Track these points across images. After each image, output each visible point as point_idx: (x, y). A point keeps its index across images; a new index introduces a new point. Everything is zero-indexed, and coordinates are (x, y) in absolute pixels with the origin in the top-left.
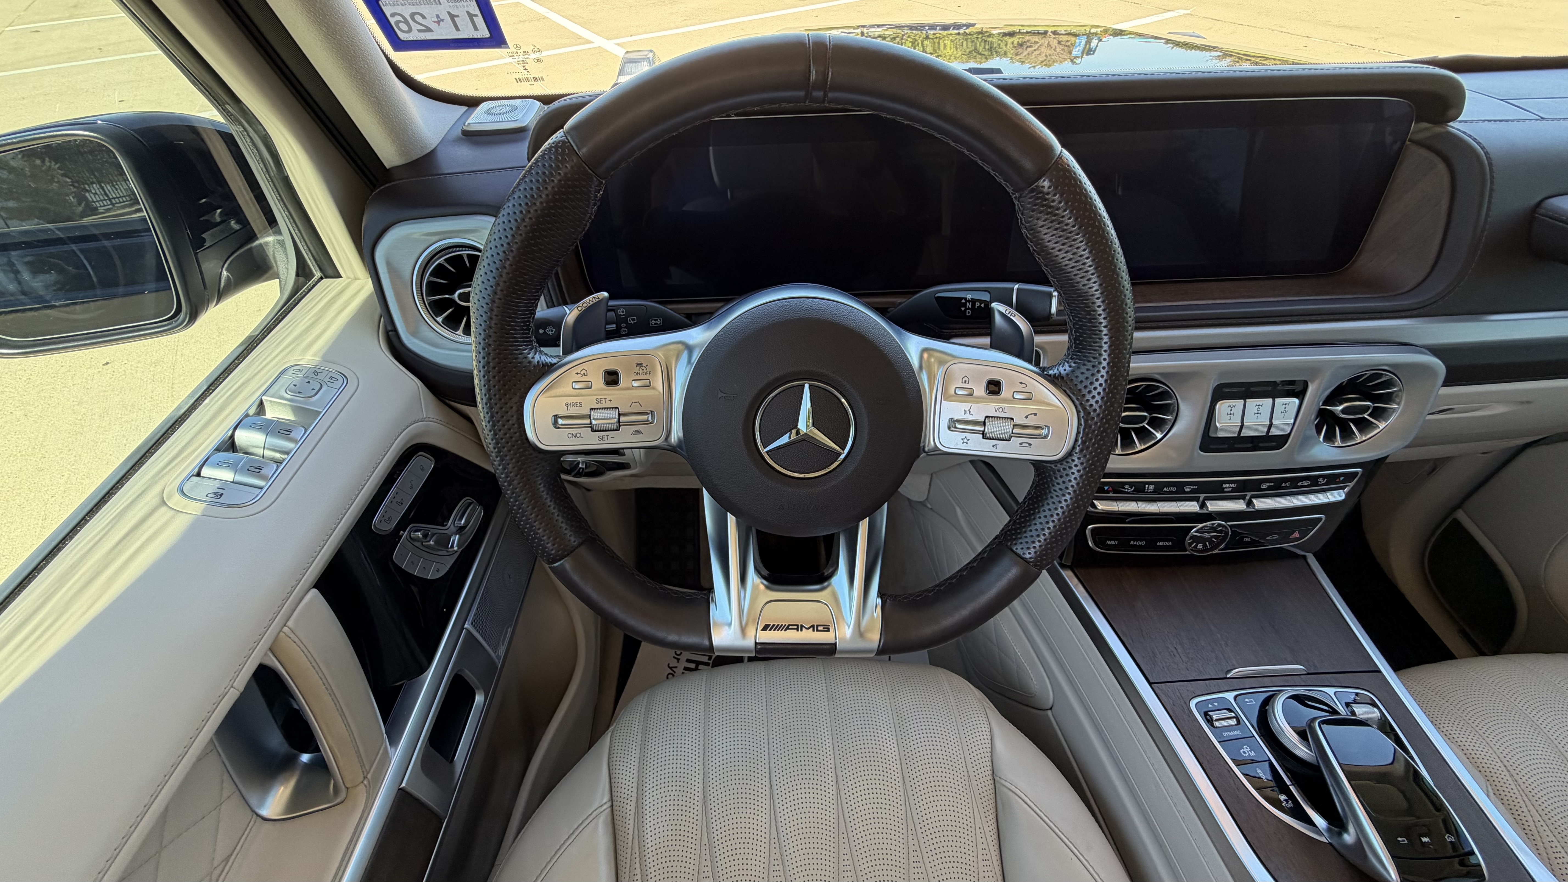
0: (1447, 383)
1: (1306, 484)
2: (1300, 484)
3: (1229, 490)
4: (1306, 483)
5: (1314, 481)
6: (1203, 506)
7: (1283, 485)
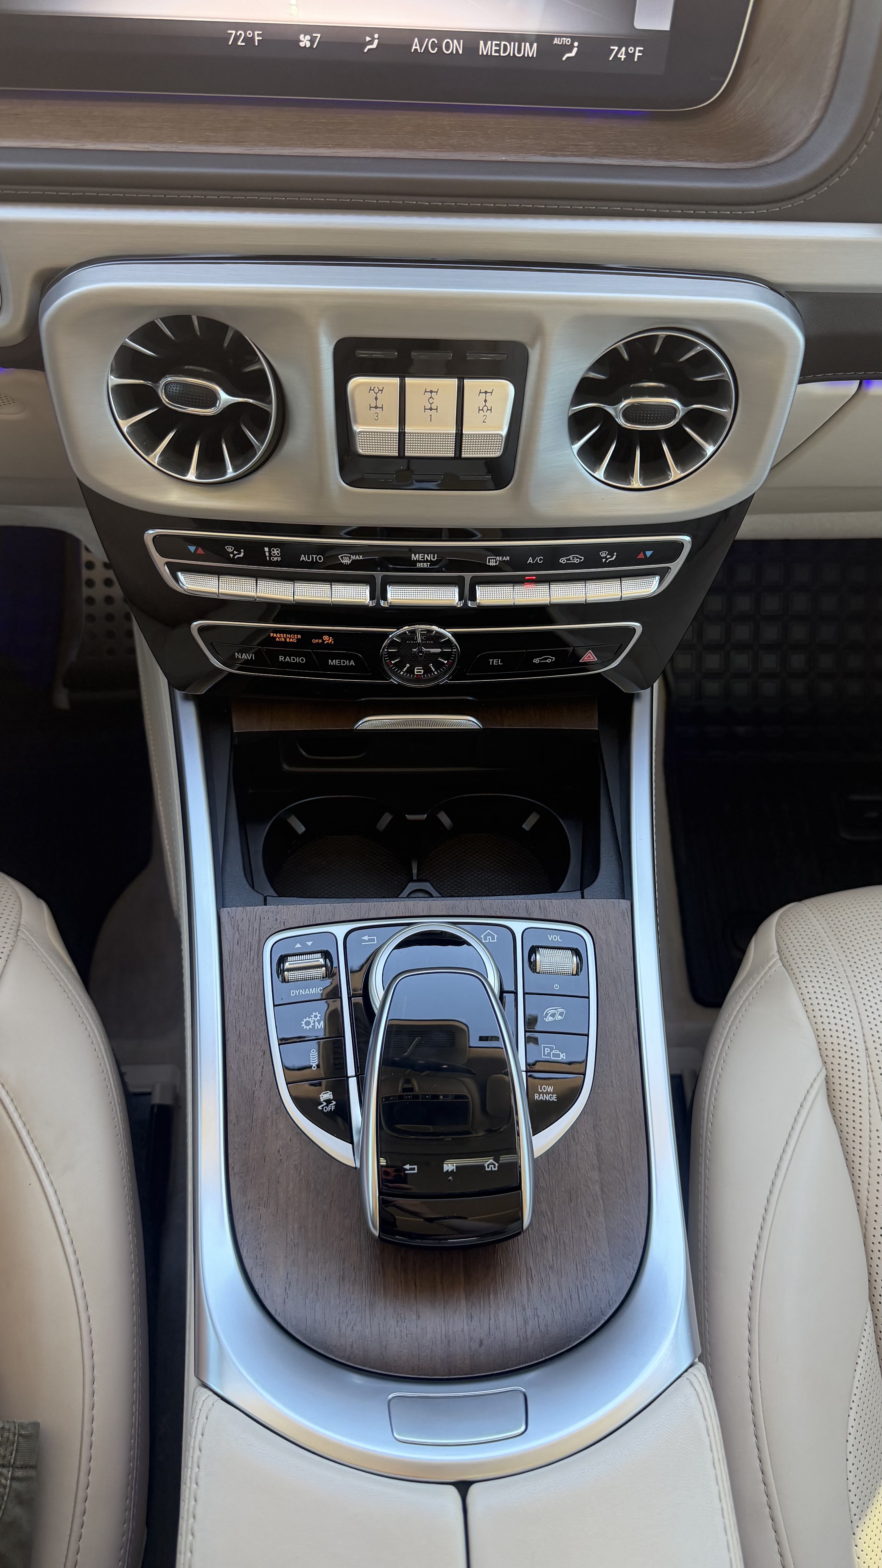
0: (809, 374)
1: (576, 561)
2: (563, 560)
3: (425, 565)
4: (576, 559)
5: (591, 556)
6: (378, 593)
7: (530, 560)
